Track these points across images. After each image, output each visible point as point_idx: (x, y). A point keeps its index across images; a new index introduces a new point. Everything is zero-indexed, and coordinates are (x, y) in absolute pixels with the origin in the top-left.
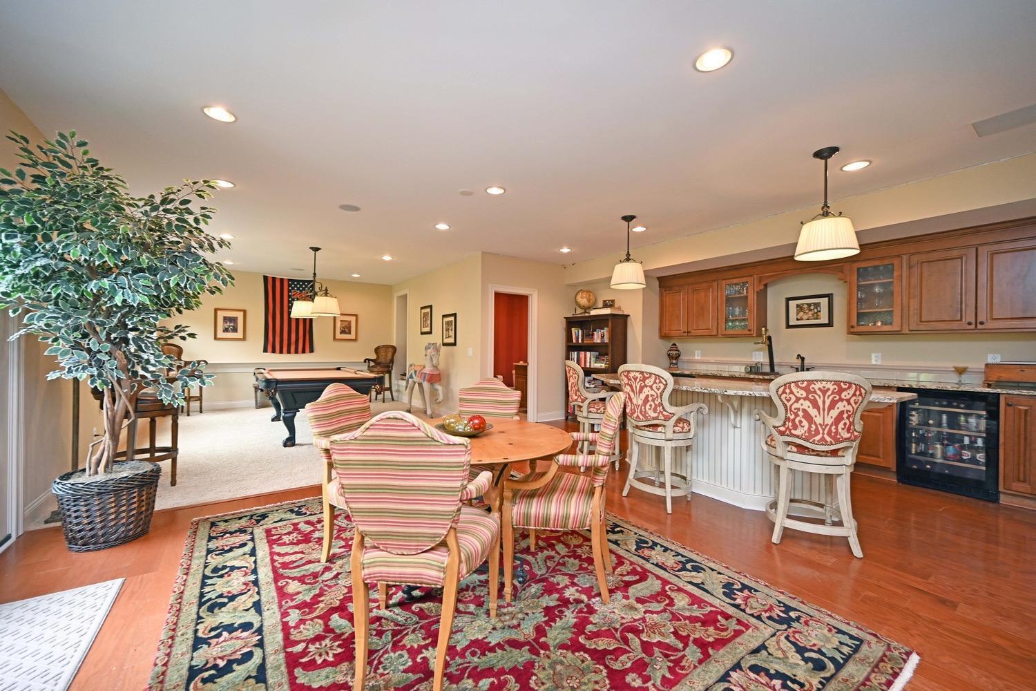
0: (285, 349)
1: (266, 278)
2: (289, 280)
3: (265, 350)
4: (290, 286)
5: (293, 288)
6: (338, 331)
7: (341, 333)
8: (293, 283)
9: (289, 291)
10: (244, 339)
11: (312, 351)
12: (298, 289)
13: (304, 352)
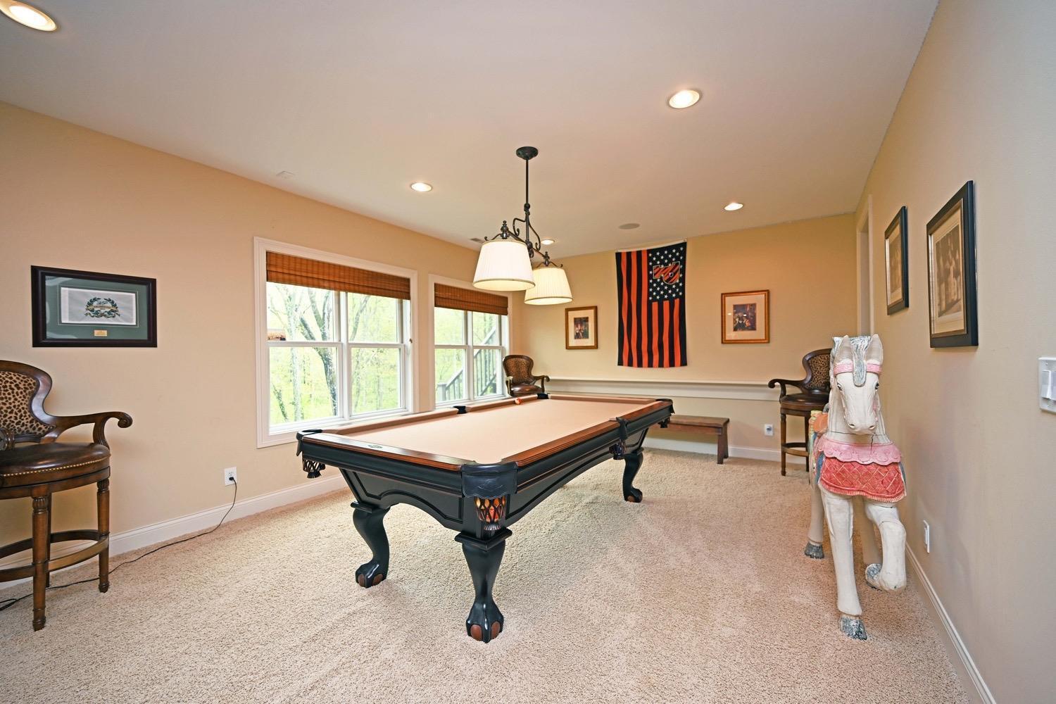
0: (645, 360)
1: (619, 255)
2: (649, 251)
3: (620, 363)
4: (650, 259)
5: (655, 263)
6: (730, 324)
7: (735, 329)
8: (654, 255)
9: (650, 268)
10: (596, 347)
11: (684, 363)
12: (662, 262)
13: (672, 364)
